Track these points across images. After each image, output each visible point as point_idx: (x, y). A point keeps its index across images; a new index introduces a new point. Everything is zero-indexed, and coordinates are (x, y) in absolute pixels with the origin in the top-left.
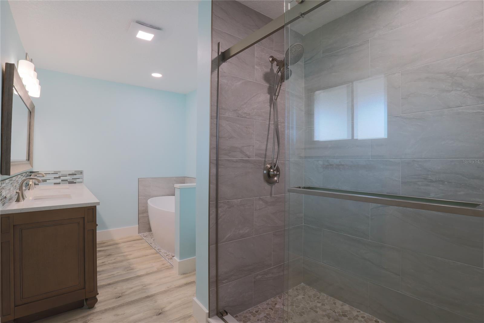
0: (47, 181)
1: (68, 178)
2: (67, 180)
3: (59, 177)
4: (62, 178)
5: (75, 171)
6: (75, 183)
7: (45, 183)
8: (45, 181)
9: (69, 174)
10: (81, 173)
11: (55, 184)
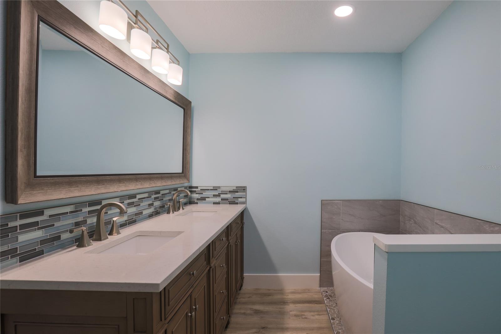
0: (207, 199)
1: (229, 196)
2: (227, 199)
3: (219, 195)
4: (223, 196)
5: (237, 187)
6: (237, 203)
7: (204, 201)
8: (203, 199)
9: (230, 192)
10: (244, 189)
11: (214, 203)
